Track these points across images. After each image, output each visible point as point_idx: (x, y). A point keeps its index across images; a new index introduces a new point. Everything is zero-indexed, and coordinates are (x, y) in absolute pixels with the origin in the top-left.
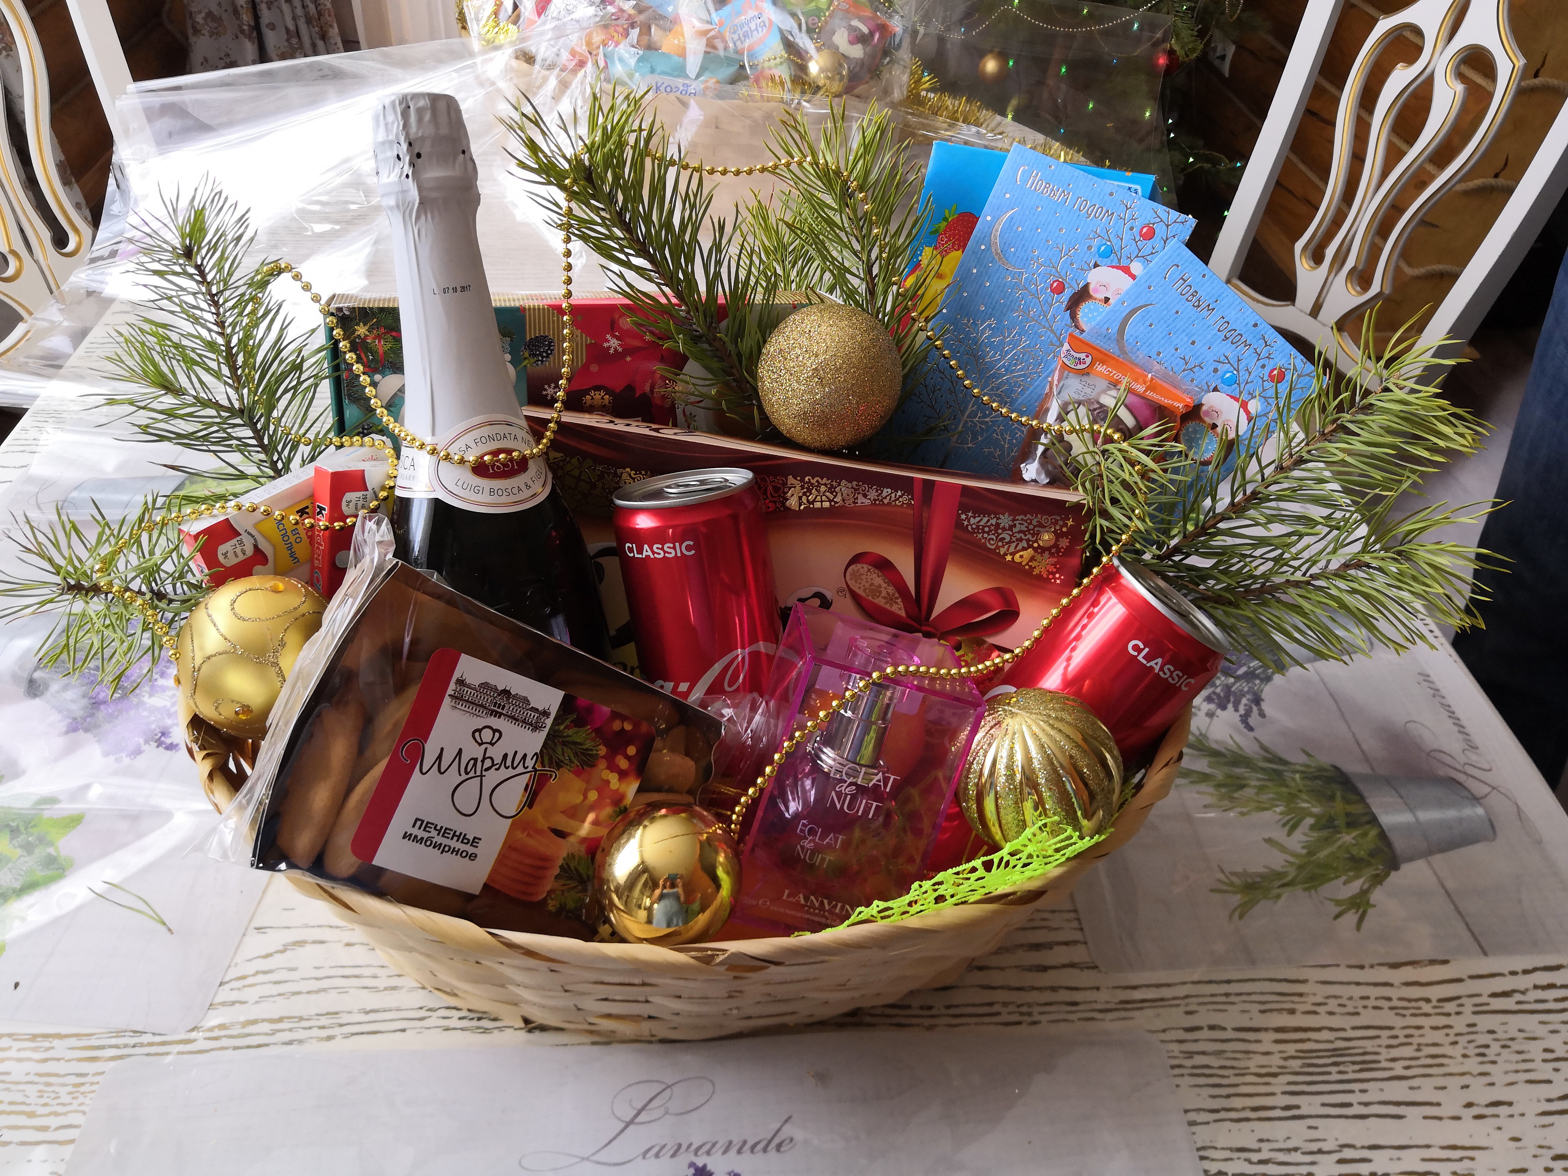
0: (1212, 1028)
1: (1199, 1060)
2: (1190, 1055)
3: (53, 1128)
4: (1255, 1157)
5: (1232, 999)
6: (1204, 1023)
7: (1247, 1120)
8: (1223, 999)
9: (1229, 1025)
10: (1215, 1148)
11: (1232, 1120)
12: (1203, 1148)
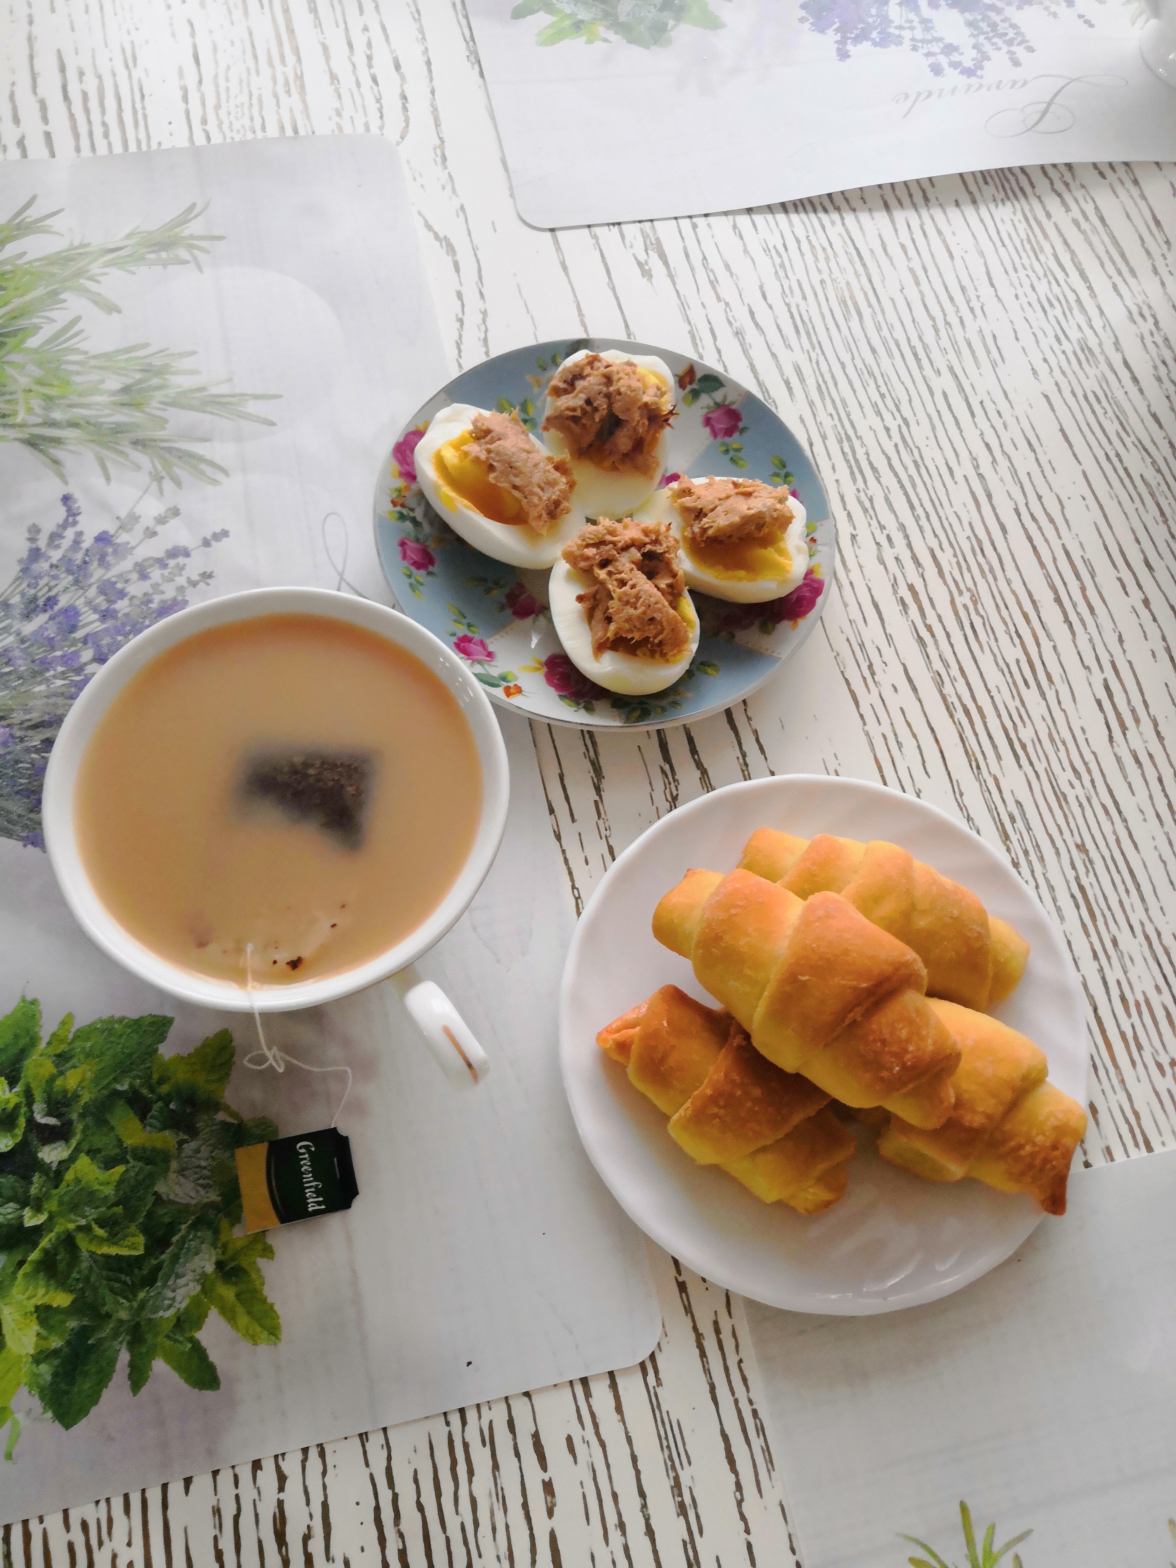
0: (548, 1488)
1: (481, 1457)
2: (489, 1440)
3: (206, 128)
4: (316, 1546)
5: (614, 1534)
6: (553, 1472)
7: (382, 1540)
8: (612, 1520)
9: (558, 1522)
10: (324, 1473)
11: (377, 1509)
12: (322, 1454)
